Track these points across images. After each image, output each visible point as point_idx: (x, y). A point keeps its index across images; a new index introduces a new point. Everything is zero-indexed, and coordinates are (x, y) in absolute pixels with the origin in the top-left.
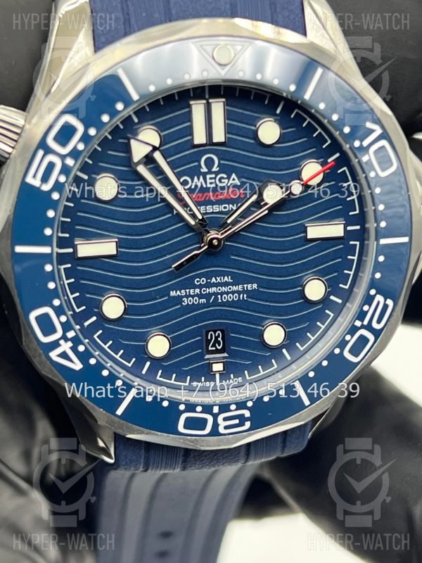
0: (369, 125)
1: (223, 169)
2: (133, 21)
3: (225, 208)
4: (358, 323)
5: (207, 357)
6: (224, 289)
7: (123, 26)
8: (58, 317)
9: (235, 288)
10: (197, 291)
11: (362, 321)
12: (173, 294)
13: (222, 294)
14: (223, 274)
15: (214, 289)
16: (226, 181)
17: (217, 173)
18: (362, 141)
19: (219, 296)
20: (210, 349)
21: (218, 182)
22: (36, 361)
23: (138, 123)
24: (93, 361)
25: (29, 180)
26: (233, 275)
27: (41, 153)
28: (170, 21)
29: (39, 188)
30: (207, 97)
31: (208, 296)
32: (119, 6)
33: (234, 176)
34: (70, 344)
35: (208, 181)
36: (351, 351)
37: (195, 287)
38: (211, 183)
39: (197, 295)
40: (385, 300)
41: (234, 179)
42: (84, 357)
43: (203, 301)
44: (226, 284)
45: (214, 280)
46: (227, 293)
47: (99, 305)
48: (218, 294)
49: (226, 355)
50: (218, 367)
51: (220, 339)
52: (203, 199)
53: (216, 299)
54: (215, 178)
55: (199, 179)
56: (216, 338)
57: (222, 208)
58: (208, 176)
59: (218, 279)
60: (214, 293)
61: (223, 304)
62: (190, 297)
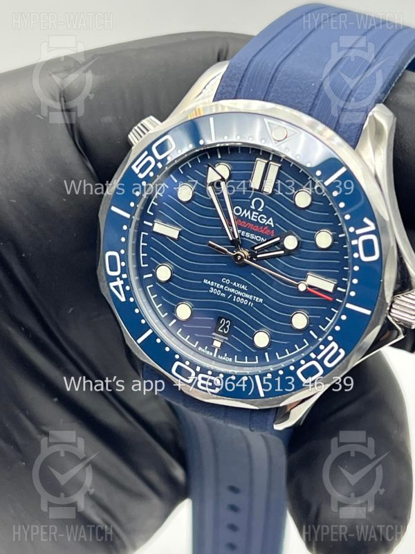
0: (366, 220)
1: (265, 211)
2: (243, 91)
3: (258, 238)
4: (313, 355)
5: (214, 334)
6: (239, 293)
7: (235, 92)
8: (121, 262)
9: (247, 296)
10: (222, 287)
11: (317, 355)
12: (205, 281)
13: (237, 296)
14: (242, 283)
15: (233, 290)
16: (265, 220)
17: (260, 213)
18: (356, 229)
19: (235, 297)
20: (219, 330)
21: (259, 219)
22: (101, 284)
23: (220, 159)
24: (132, 300)
25: (134, 167)
26: (249, 287)
27: (146, 153)
28: (267, 101)
29: (137, 175)
30: (271, 159)
31: (228, 293)
32: (240, 78)
33: (271, 219)
34: (122, 282)
35: (253, 216)
36: (302, 373)
37: (221, 283)
38: (254, 218)
39: (220, 289)
40: (339, 349)
41: (270, 222)
42: (129, 294)
43: (223, 295)
44: (242, 291)
45: (235, 284)
46: (241, 297)
47: (156, 267)
48: (235, 295)
49: (227, 338)
50: (217, 344)
51: (228, 326)
52: (245, 226)
53: (232, 297)
54: (258, 216)
55: (247, 212)
56: (226, 324)
57: (256, 238)
58: (254, 213)
59: (238, 285)
60: (232, 293)
61: (236, 303)
62: (216, 288)
